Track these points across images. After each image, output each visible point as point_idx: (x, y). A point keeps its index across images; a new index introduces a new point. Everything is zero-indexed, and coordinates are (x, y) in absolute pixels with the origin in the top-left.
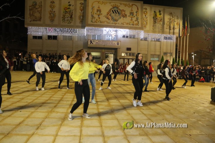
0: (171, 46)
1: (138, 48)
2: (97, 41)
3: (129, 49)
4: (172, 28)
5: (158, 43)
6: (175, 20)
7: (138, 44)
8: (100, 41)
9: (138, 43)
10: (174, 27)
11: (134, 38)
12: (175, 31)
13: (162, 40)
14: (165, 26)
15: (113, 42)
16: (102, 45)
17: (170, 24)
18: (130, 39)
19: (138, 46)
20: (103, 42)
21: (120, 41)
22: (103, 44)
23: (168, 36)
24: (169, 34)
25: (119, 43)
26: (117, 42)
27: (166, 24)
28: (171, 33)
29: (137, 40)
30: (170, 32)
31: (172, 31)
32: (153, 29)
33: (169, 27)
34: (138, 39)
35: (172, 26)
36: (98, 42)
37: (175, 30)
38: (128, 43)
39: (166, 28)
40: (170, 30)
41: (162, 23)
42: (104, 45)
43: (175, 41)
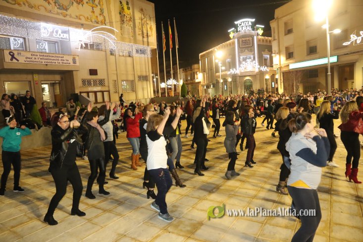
0: (145, 65)
1: (107, 70)
2: (29, 55)
3: (93, 72)
4: (145, 34)
5: (129, 59)
6: (148, 22)
7: (107, 62)
8: (36, 54)
9: (106, 60)
10: (147, 34)
11: (98, 49)
12: (149, 41)
13: (134, 53)
14: (137, 30)
15: (66, 58)
16: (40, 63)
17: (142, 27)
18: (92, 51)
19: (107, 64)
20: (42, 57)
21: (78, 56)
22: (43, 61)
23: (141, 47)
24: (143, 44)
25: (77, 58)
26: (72, 57)
27: (137, 26)
28: (145, 42)
29: (104, 53)
30: (143, 41)
31: (145, 39)
32: (121, 34)
33: (141, 33)
34: (106, 51)
35: (145, 31)
36: (31, 57)
37: (149, 38)
38: (91, 60)
39: (139, 34)
40: (143, 37)
41: (131, 23)
42: (47, 65)
43: (150, 56)
